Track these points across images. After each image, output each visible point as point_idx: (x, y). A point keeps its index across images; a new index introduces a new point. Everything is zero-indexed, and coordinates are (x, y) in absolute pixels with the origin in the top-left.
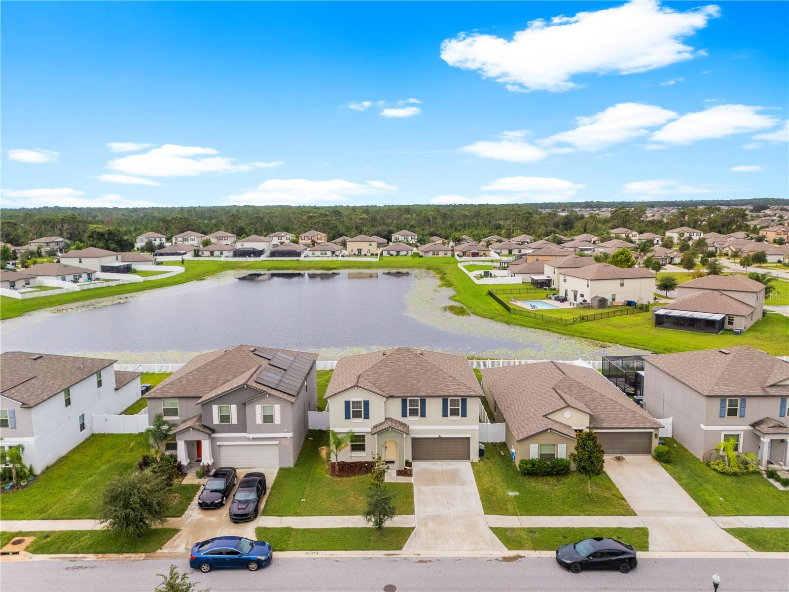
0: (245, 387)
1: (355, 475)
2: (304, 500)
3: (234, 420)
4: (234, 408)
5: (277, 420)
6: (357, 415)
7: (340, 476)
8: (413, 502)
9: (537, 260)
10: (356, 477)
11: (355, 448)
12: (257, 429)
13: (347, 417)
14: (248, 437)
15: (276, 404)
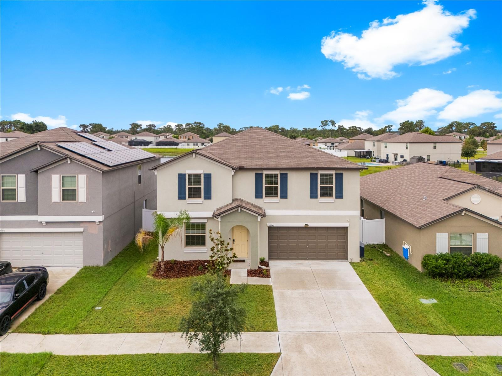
0: (39, 149)
1: (187, 276)
2: (100, 308)
3: (21, 196)
4: (21, 179)
5: (82, 196)
6: (194, 193)
7: (166, 277)
8: (273, 312)
10: (190, 278)
11: (192, 241)
12: (53, 209)
13: (181, 197)
14: (39, 221)
15: (81, 173)
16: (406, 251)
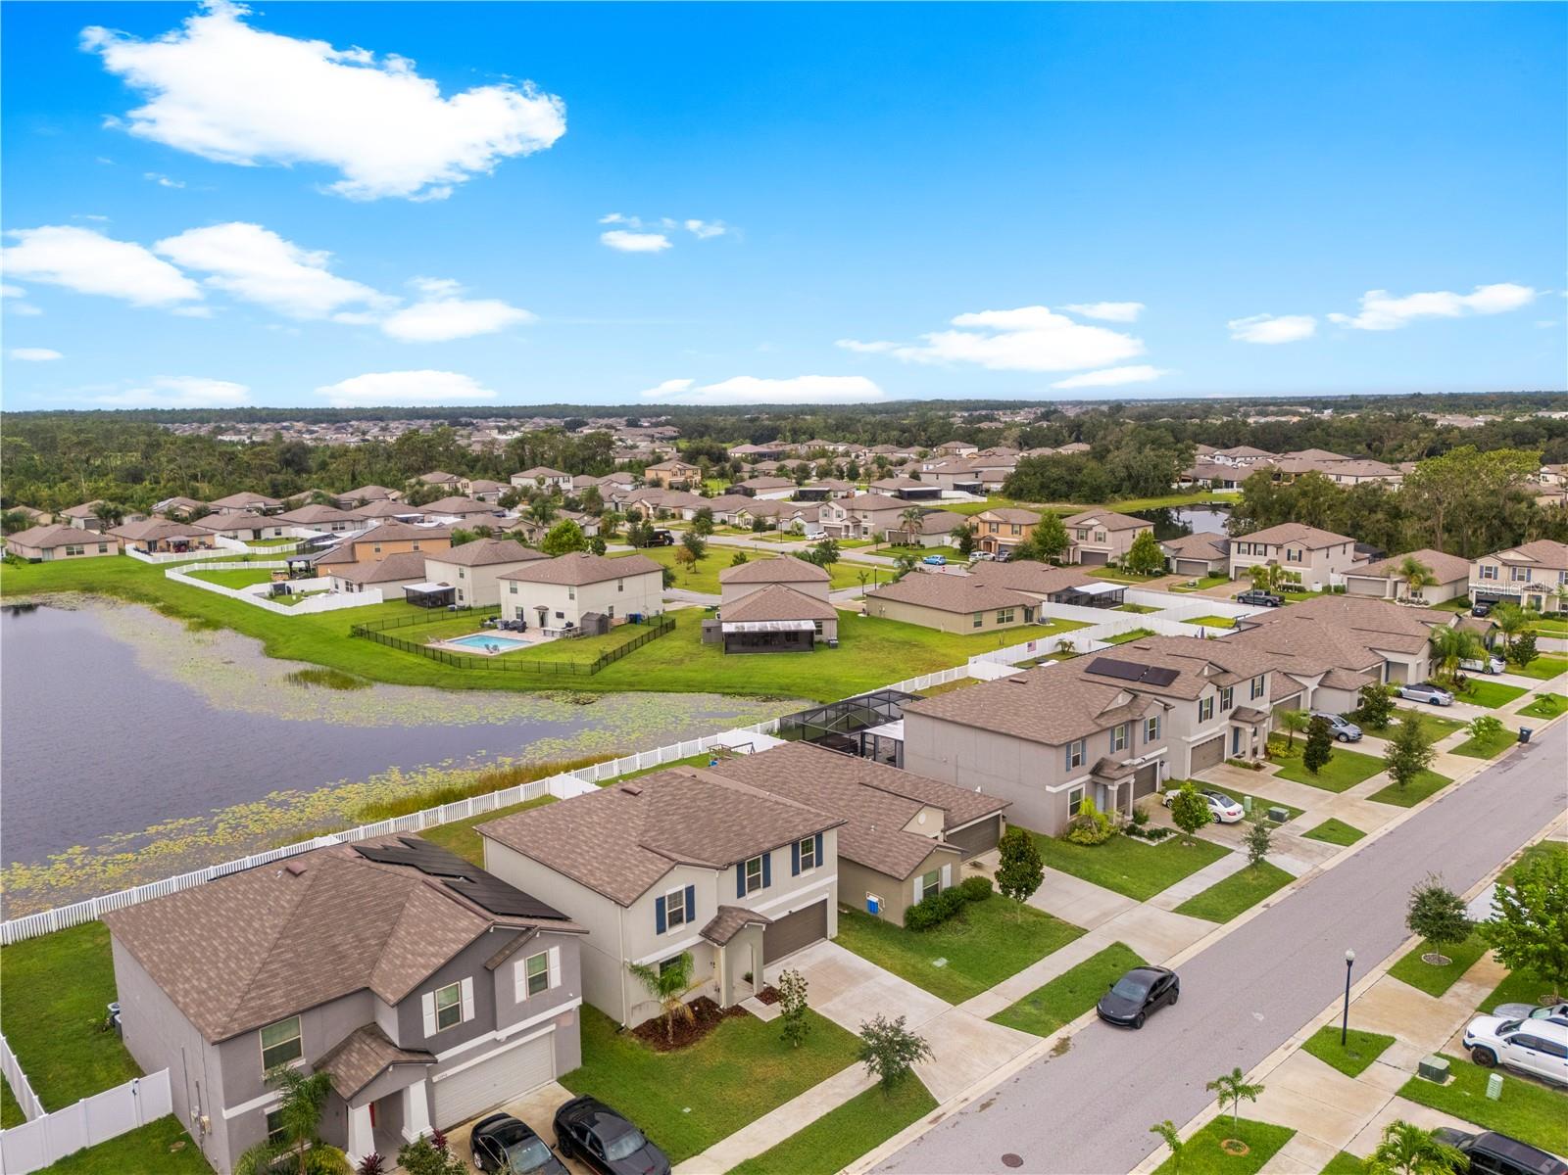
0: (492, 930)
2: (689, 1109)
3: (468, 1013)
4: (467, 985)
5: (555, 980)
6: (676, 919)
8: (849, 1033)
9: (416, 548)
13: (662, 929)
14: (498, 1038)
15: (552, 946)
16: (872, 905)
